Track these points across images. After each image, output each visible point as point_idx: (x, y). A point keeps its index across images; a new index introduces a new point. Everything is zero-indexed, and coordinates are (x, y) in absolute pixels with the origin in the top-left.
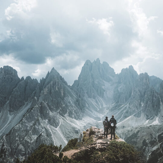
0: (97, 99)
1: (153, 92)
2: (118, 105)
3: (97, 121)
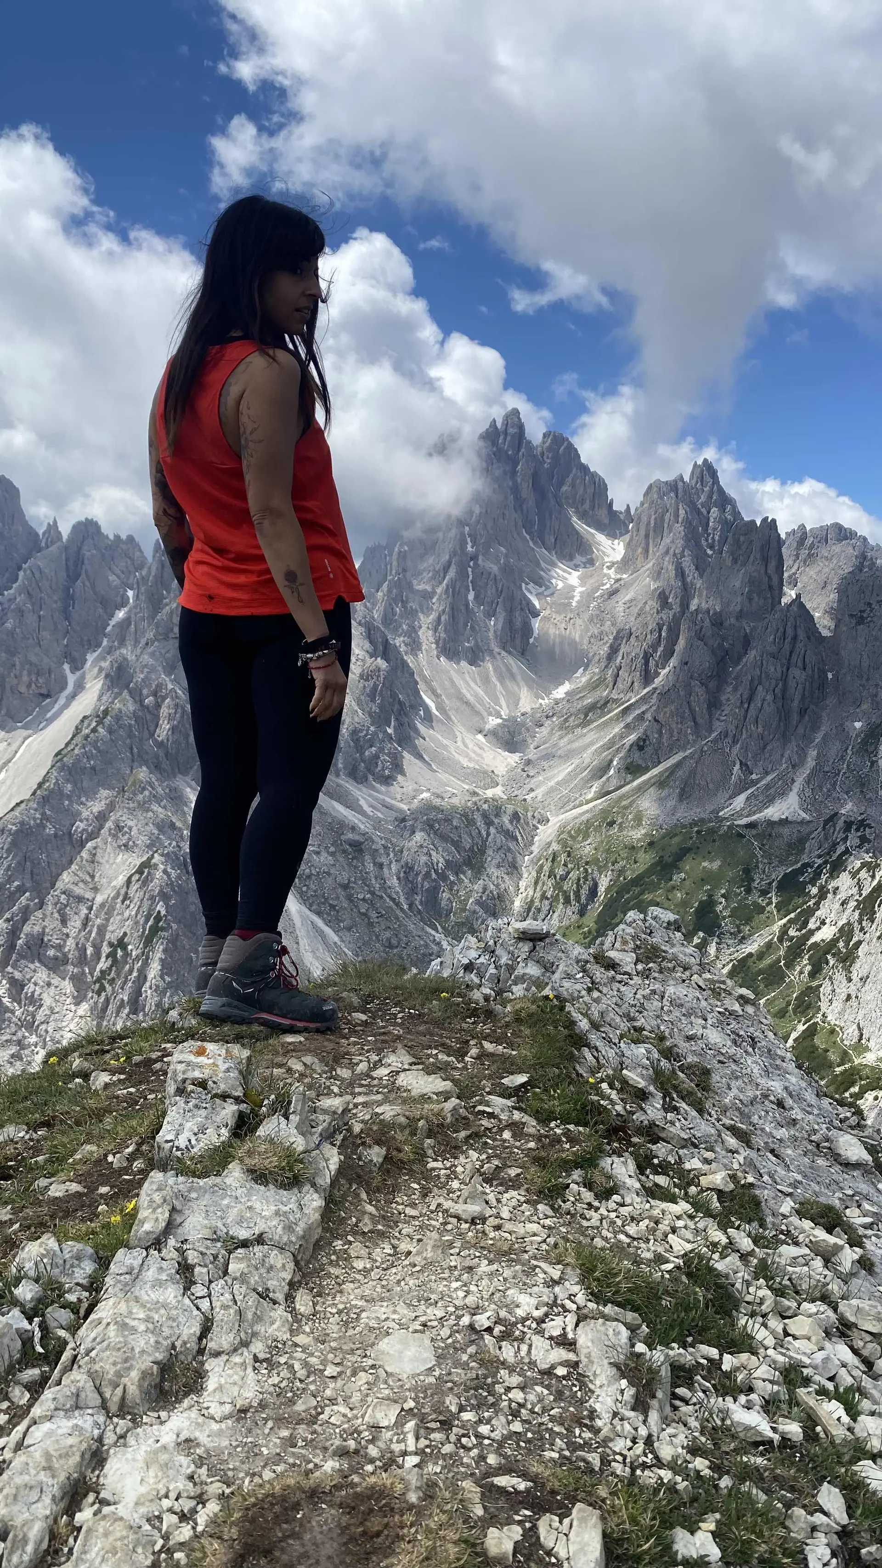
1: (795, 638)
2: (602, 702)
3: (477, 790)
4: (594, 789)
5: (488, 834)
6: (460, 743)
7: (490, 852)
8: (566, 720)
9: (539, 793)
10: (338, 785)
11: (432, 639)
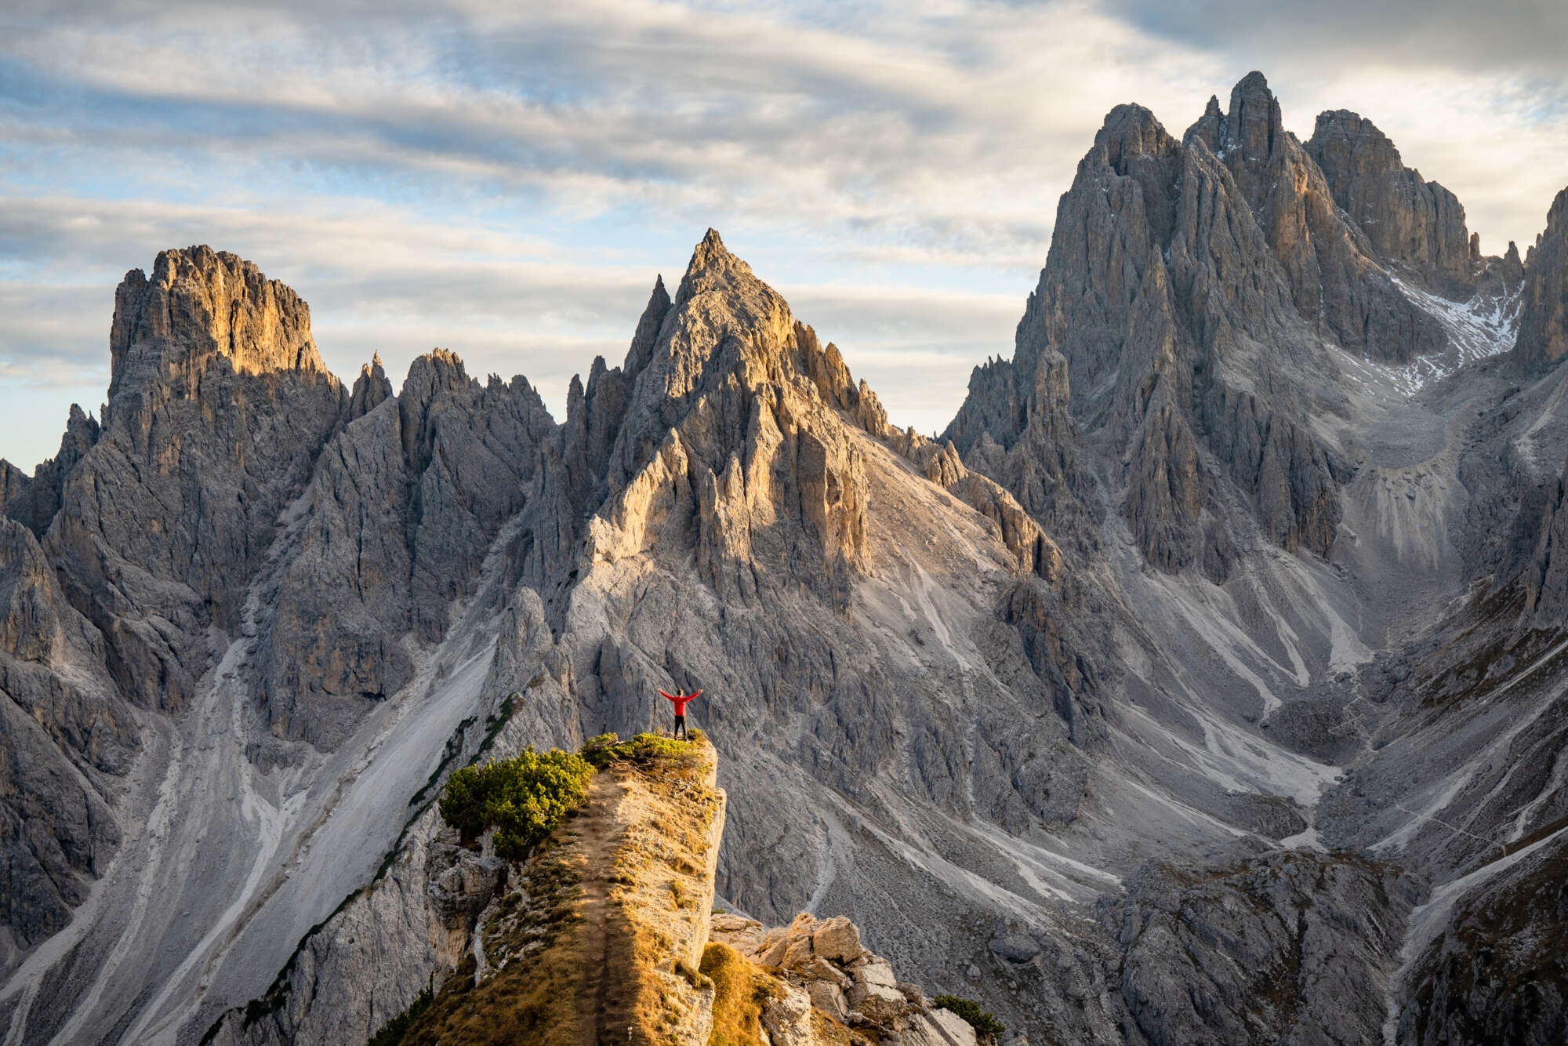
0: (1255, 583)
2: (1513, 641)
3: (1263, 839)
4: (1521, 822)
5: (1303, 927)
6: (1213, 745)
7: (1311, 964)
8: (1438, 685)
9: (1401, 837)
10: (973, 839)
11: (1128, 536)
